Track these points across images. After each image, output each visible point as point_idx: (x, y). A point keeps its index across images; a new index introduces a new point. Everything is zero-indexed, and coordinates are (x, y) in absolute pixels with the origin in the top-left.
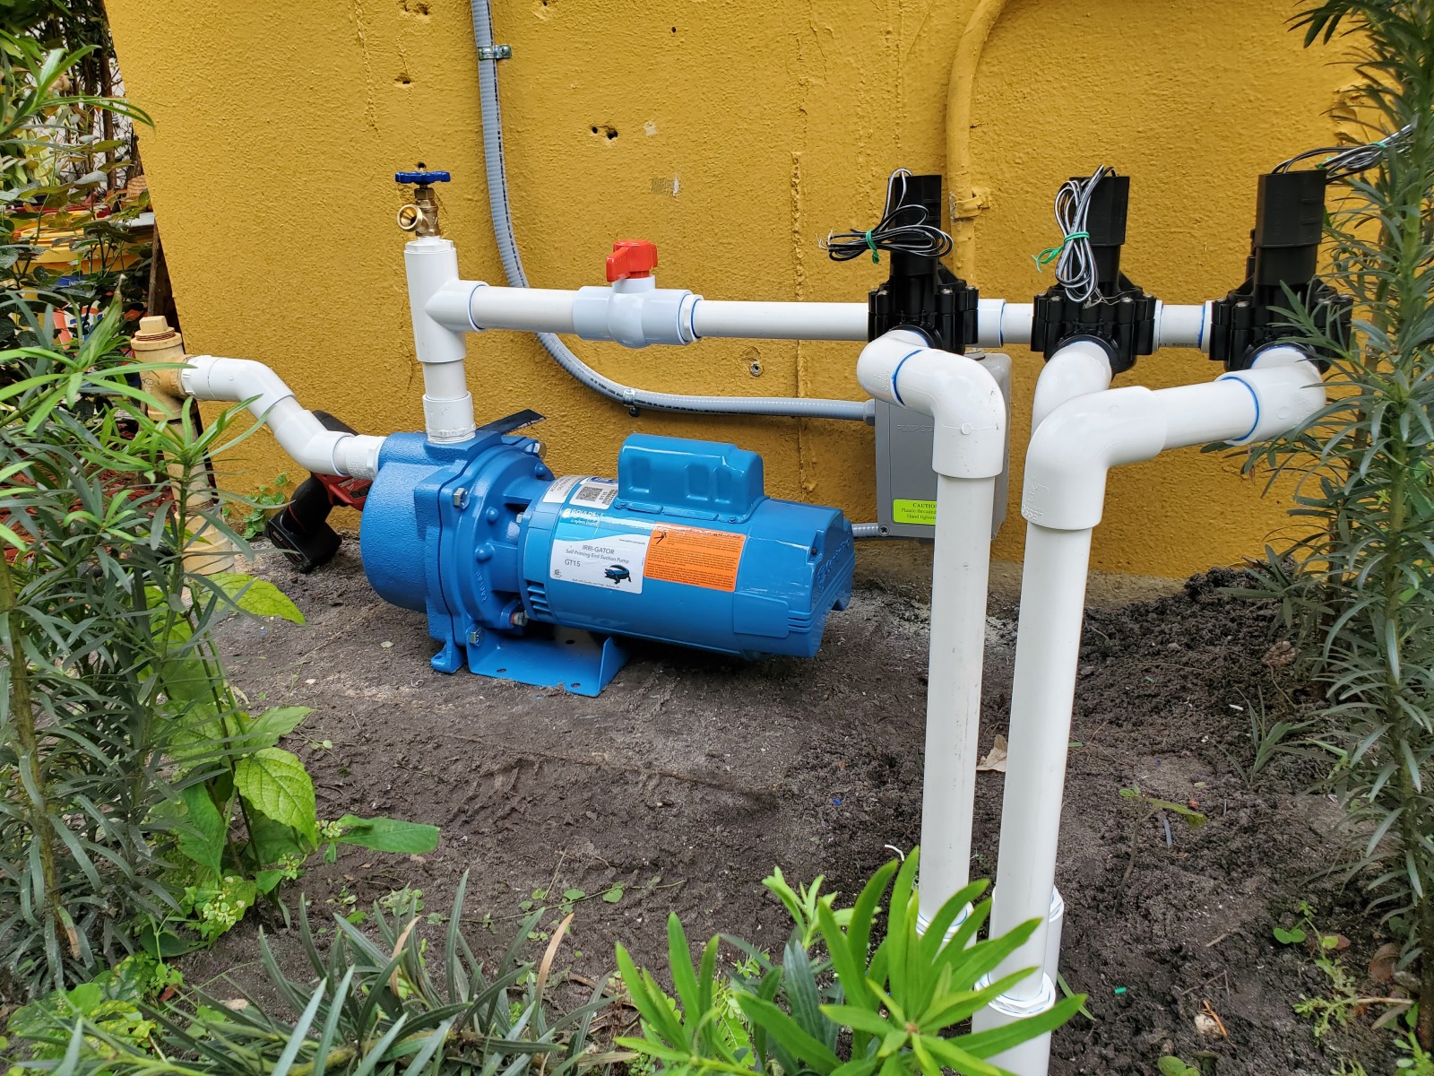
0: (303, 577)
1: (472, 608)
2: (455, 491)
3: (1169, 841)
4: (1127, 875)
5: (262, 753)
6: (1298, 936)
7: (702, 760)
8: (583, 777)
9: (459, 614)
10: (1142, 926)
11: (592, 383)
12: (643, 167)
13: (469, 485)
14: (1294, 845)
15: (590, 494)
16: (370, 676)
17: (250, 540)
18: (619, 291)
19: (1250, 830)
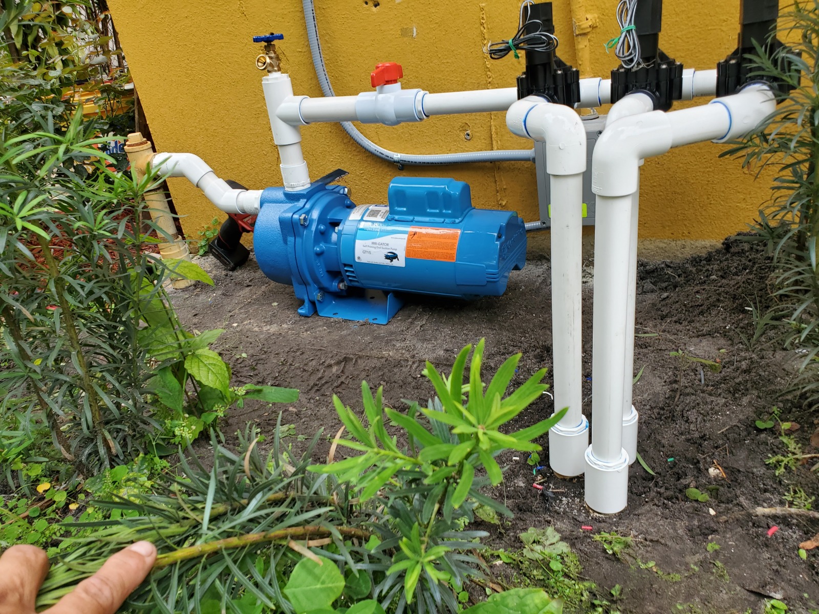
0: (231, 273)
1: (316, 281)
2: (300, 216)
3: (703, 381)
4: (676, 399)
5: (199, 352)
6: (770, 424)
7: (442, 353)
8: (379, 364)
9: (309, 284)
10: (684, 426)
11: (376, 152)
12: (395, 22)
13: (308, 212)
14: (771, 377)
15: (374, 213)
16: (266, 320)
17: (202, 256)
18: (381, 92)
19: (747, 371)
